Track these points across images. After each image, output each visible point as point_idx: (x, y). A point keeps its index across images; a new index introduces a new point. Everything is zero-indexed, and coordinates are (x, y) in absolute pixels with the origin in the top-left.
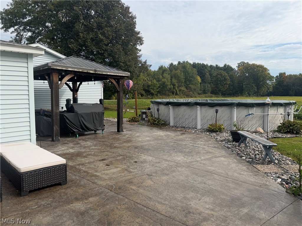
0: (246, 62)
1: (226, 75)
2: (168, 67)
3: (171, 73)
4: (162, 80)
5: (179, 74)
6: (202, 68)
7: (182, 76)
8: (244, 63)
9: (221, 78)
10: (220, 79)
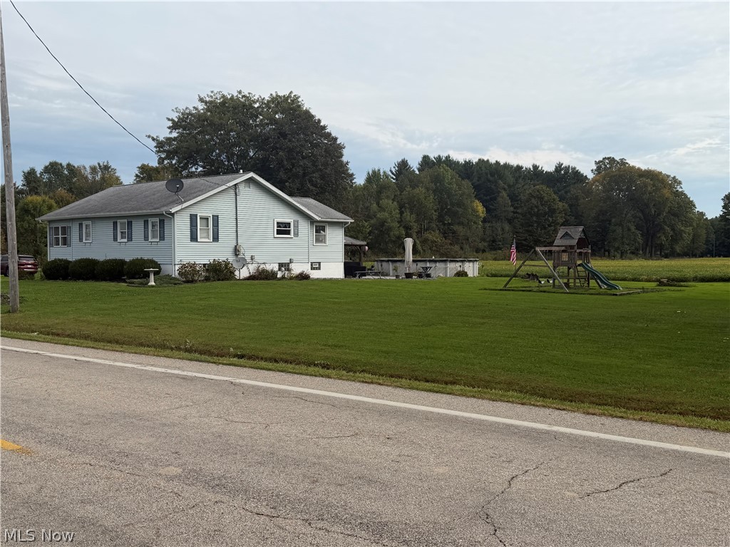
0: (617, 158)
1: (554, 200)
2: (394, 170)
3: (400, 194)
4: (378, 216)
5: (422, 197)
6: (489, 176)
7: (430, 203)
8: (612, 160)
9: (541, 207)
10: (536, 210)
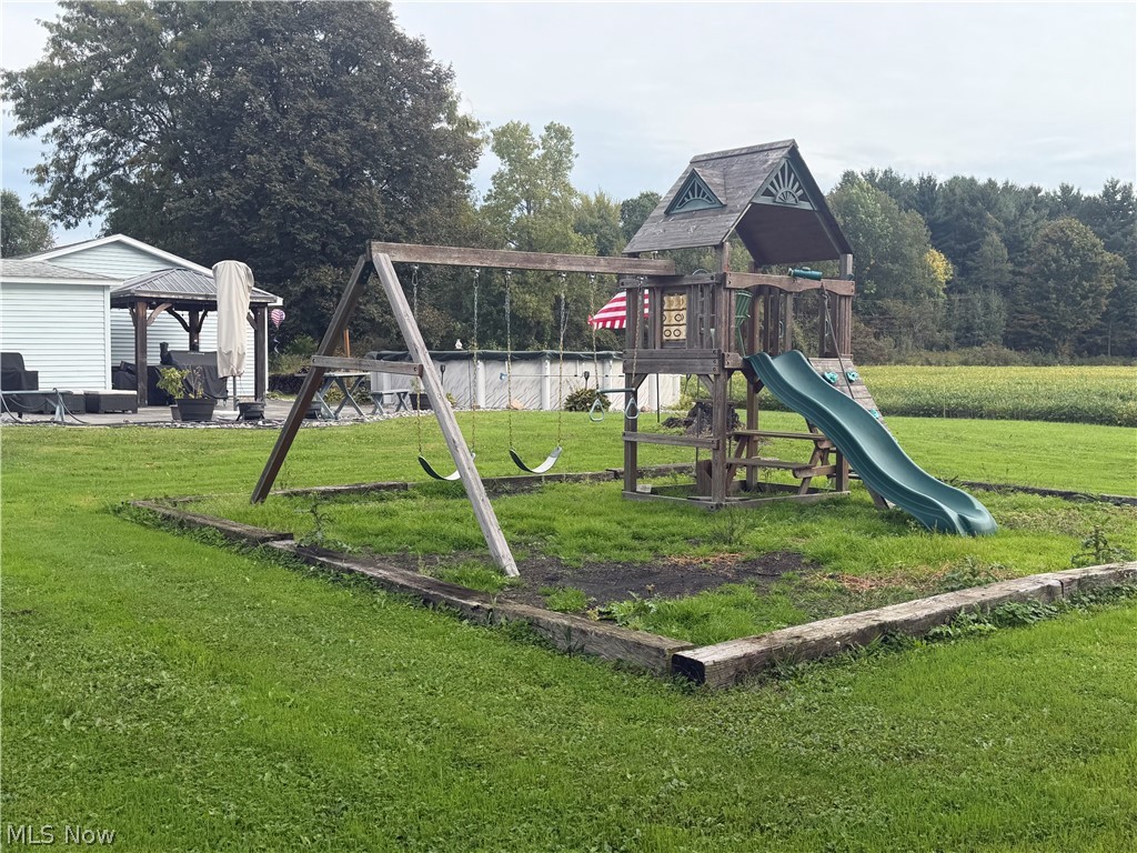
1: (1094, 246)
9: (1064, 261)
10: (1055, 267)
